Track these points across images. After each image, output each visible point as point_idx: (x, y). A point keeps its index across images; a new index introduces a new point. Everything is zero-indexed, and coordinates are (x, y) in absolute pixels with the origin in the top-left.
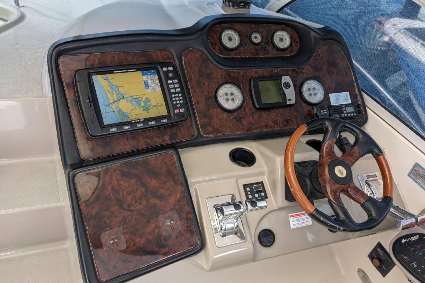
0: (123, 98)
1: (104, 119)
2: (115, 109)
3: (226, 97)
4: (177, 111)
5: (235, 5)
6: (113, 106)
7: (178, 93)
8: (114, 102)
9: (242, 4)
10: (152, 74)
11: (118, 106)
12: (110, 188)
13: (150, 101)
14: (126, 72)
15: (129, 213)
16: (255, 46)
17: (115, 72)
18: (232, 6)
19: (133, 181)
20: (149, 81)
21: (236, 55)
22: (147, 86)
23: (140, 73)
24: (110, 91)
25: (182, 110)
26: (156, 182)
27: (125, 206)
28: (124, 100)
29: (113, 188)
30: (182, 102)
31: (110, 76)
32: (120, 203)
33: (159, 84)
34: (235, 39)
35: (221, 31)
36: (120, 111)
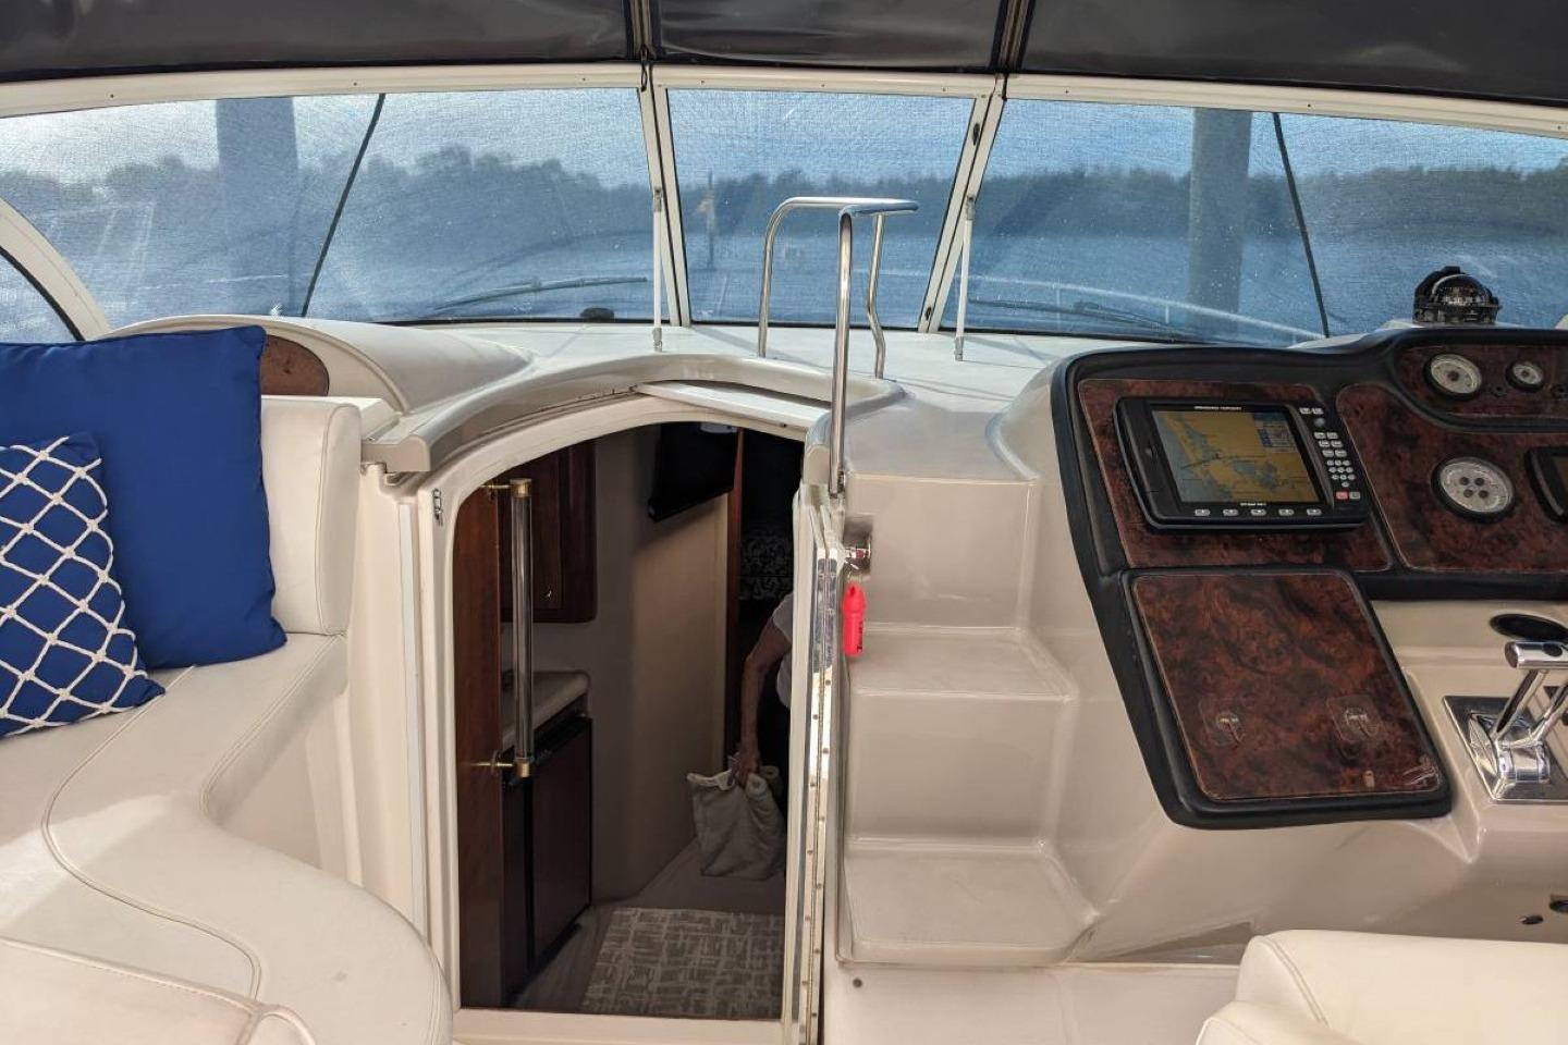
0: (1217, 458)
1: (1181, 493)
2: (1201, 476)
3: (1463, 488)
4: (1341, 495)
5: (1454, 316)
6: (1198, 470)
7: (1342, 459)
8: (1199, 463)
9: (1472, 313)
10: (1275, 418)
11: (1207, 472)
12: (1208, 616)
13: (1276, 470)
14: (1220, 410)
15: (1256, 676)
16: (1525, 394)
17: (1197, 407)
18: (1443, 318)
19: (1258, 615)
20: (1270, 431)
21: (1476, 411)
22: (1266, 442)
23: (1248, 415)
24: (1189, 441)
25: (1355, 496)
26: (1310, 627)
27: (1246, 660)
28: (1217, 462)
29: (1214, 620)
30: (1352, 477)
31: (1185, 415)
32: (1234, 651)
33: (1293, 441)
34: (1468, 376)
35: (1425, 359)
36: (1212, 482)
